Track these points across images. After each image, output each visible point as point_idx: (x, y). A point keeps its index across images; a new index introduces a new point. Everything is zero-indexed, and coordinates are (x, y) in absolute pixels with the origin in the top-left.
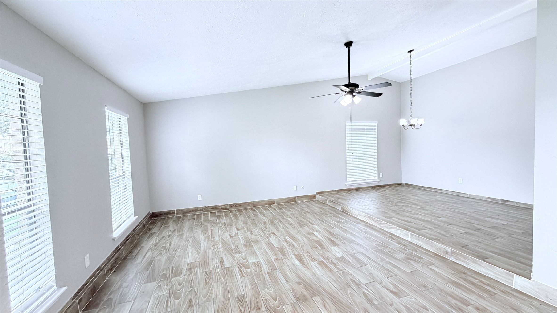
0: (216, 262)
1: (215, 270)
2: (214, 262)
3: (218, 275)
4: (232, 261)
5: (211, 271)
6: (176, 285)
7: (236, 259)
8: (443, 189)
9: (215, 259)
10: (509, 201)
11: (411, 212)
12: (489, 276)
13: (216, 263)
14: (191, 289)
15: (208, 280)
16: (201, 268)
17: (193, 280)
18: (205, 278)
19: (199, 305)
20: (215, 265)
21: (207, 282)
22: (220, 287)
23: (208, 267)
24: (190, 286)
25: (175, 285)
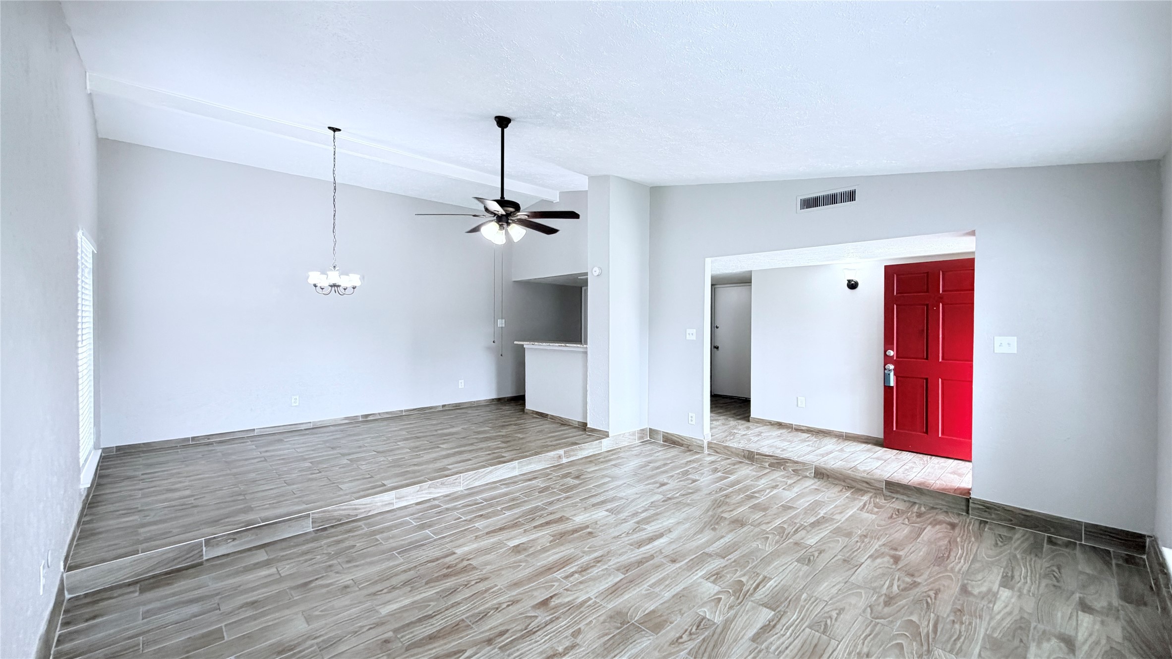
0: (779, 638)
1: (800, 622)
2: (783, 643)
3: (805, 609)
4: (747, 614)
5: (810, 627)
6: (910, 651)
7: (732, 612)
8: (255, 428)
9: (773, 648)
10: (371, 414)
11: (404, 458)
12: (591, 454)
13: (784, 635)
14: (877, 621)
15: (834, 614)
16: (828, 649)
17: (864, 635)
18: (836, 620)
19: (874, 589)
20: (788, 634)
21: (837, 611)
22: (822, 588)
23: (808, 642)
24: (877, 629)
25: (912, 653)
